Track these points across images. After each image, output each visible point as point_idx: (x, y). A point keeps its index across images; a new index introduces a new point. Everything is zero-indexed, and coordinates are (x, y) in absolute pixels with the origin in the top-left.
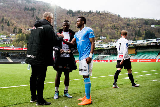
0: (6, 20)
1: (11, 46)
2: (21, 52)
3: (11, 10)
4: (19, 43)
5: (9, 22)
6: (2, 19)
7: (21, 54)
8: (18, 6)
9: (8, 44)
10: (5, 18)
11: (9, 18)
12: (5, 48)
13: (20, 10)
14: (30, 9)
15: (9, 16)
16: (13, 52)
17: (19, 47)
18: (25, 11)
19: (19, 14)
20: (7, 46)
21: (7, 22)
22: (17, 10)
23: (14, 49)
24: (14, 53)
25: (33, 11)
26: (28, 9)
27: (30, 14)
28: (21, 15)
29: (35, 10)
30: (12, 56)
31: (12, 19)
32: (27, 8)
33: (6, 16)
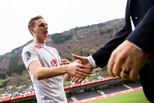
0: (84, 52)
1: (98, 78)
2: (112, 81)
3: (86, 40)
4: (106, 72)
5: (88, 53)
6: (80, 52)
7: (112, 83)
8: (93, 34)
9: (95, 76)
10: (83, 50)
11: (87, 48)
12: (93, 82)
13: (96, 37)
14: (106, 31)
15: (87, 47)
16: (103, 83)
17: (107, 77)
18: (101, 36)
19: (96, 41)
20: (95, 79)
21: (87, 53)
22: (92, 38)
23: (104, 80)
24: (105, 84)
25: (110, 33)
26: (104, 33)
27: (107, 37)
28: (98, 42)
29: (112, 30)
30: (103, 88)
31: (90, 49)
32: (102, 31)
33: (83, 48)
